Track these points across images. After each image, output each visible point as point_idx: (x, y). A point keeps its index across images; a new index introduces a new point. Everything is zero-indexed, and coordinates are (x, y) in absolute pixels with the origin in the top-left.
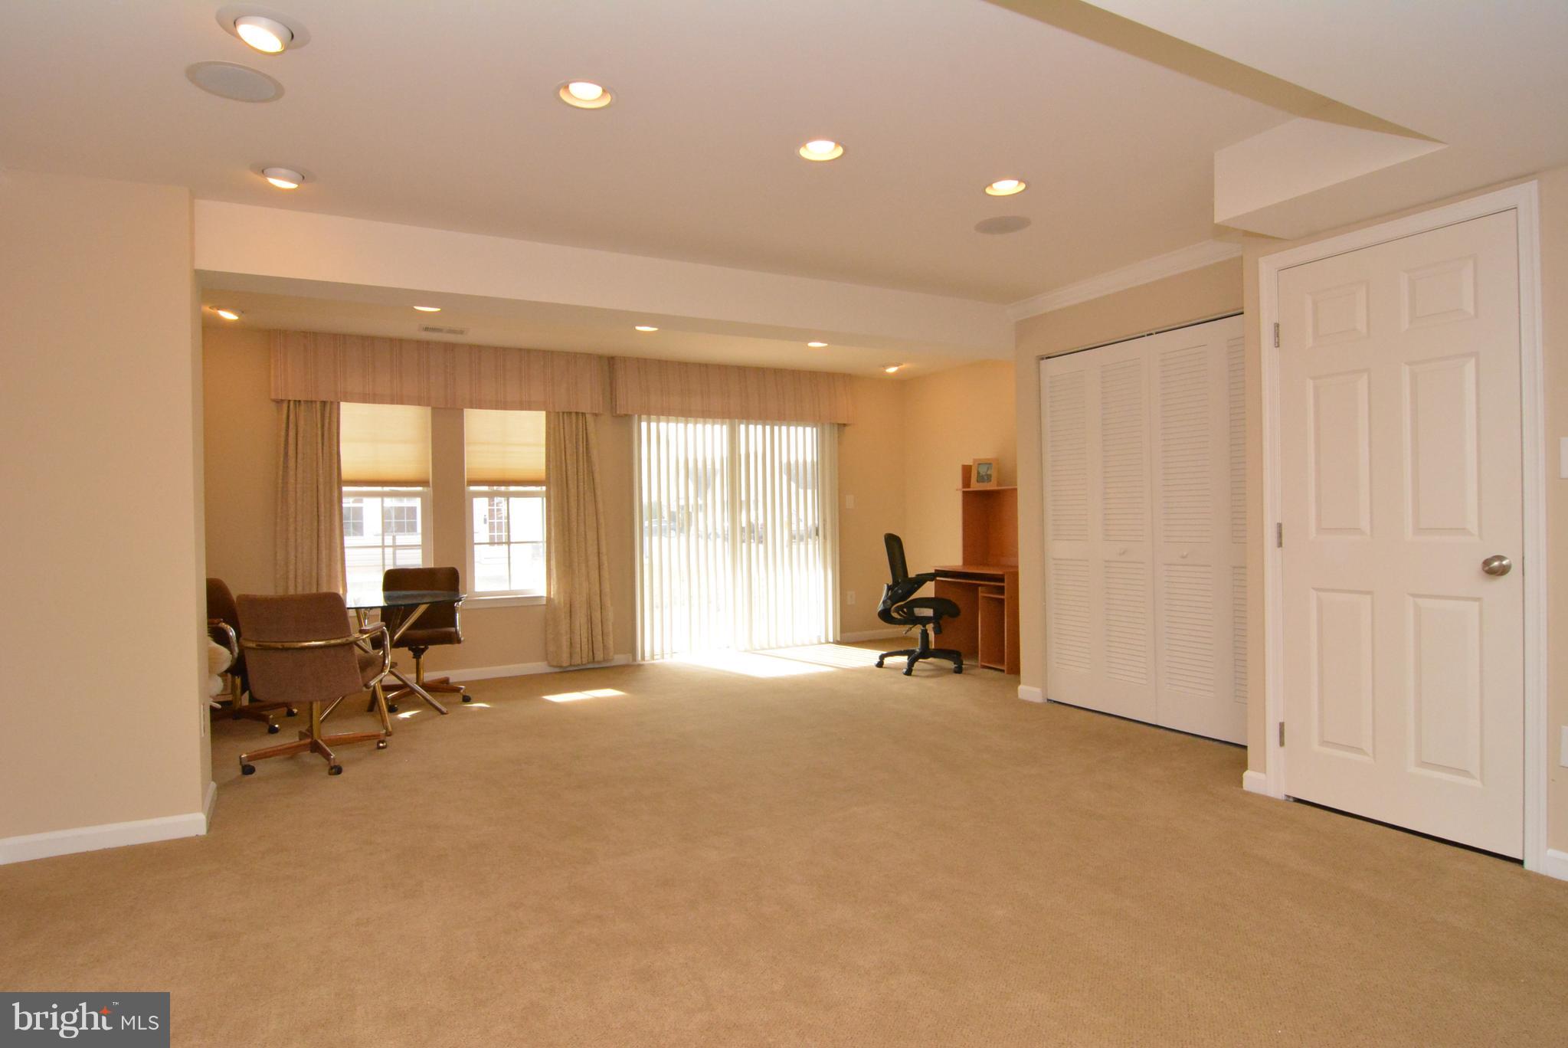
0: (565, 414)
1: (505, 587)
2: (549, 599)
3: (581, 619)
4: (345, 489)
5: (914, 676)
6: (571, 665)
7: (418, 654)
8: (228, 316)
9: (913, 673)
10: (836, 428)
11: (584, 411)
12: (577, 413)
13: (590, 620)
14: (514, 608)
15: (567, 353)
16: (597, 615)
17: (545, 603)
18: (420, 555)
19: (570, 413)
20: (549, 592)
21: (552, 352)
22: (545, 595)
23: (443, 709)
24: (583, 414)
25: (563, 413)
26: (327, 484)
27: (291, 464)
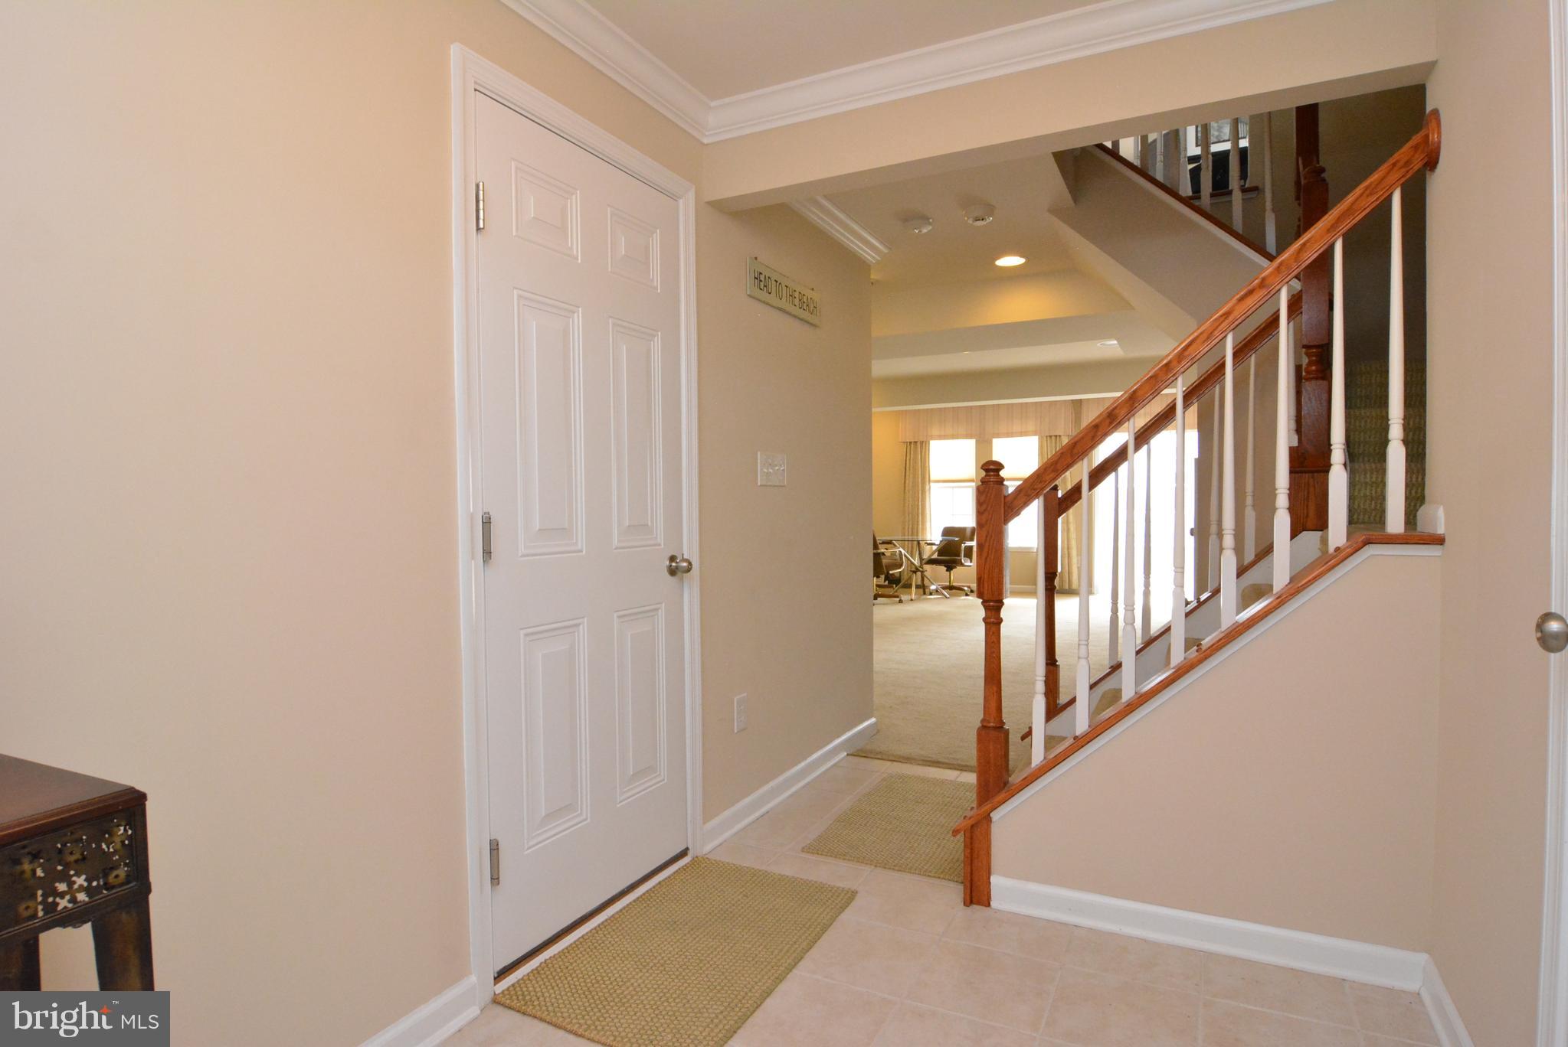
4: (932, 485)
11: (1060, 434)
12: (1056, 436)
16: (1065, 561)
18: (973, 521)
23: (948, 596)
24: (1060, 436)
25: (1047, 437)
26: (923, 483)
27: (907, 474)
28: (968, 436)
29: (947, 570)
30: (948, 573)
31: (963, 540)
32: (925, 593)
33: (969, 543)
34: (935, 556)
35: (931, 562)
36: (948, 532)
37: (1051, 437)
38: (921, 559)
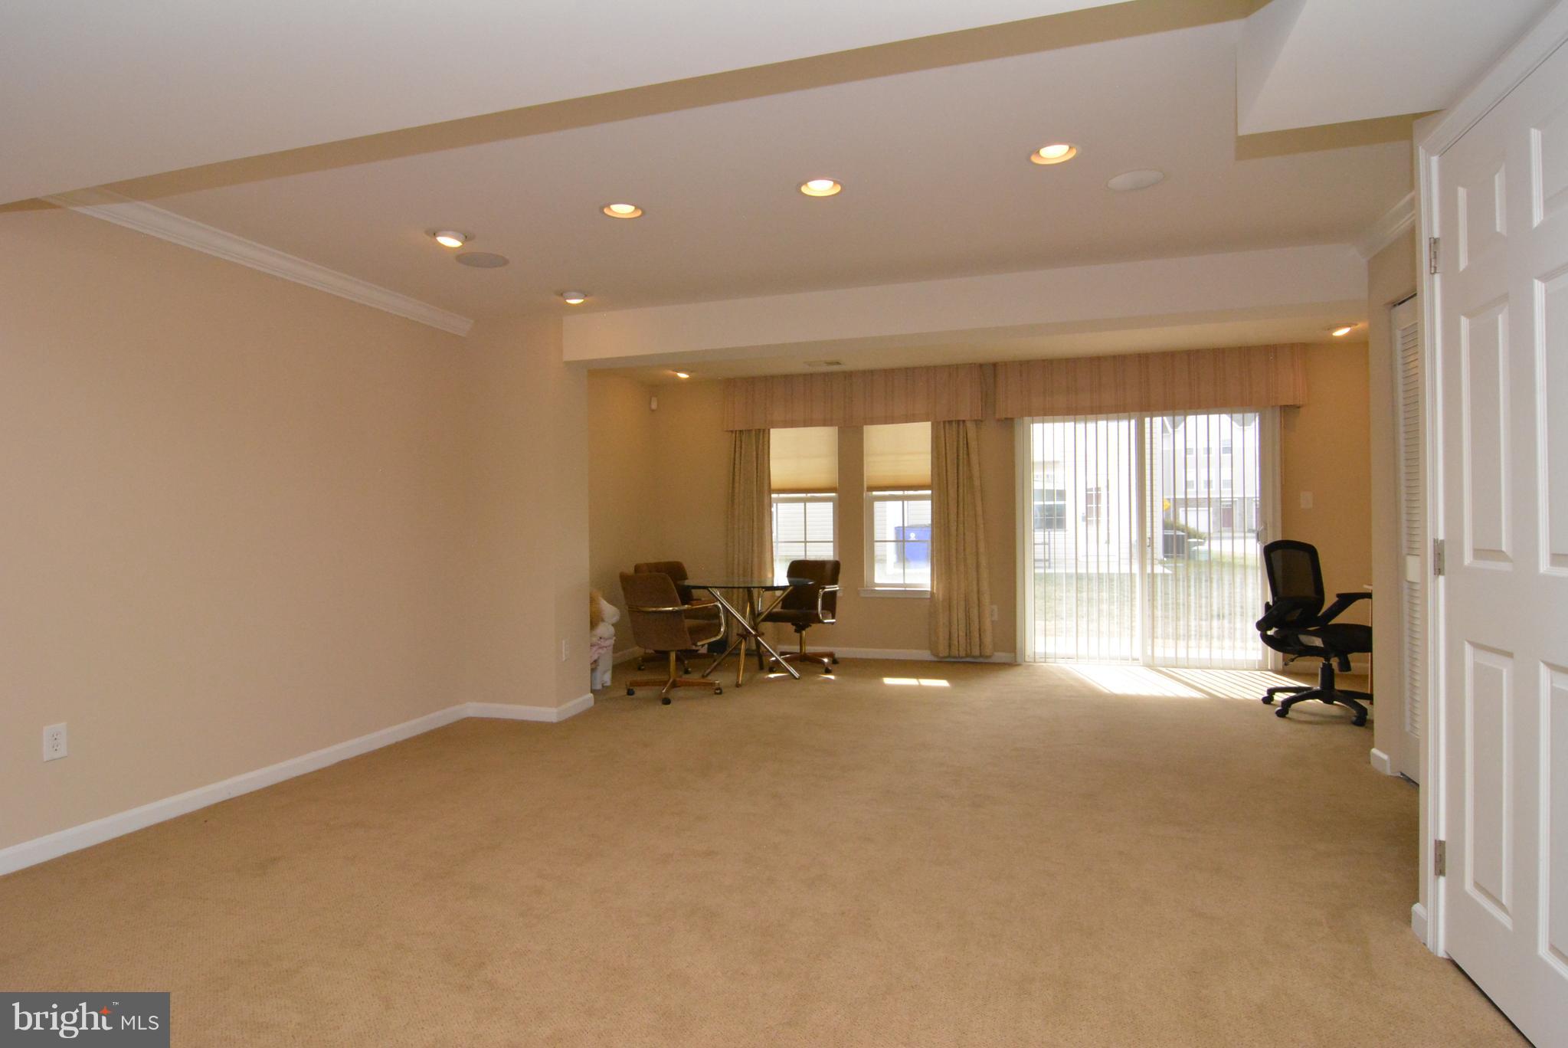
0: (947, 425)
1: (900, 581)
2: (932, 593)
3: (959, 614)
4: (774, 496)
5: (1290, 719)
6: (949, 656)
7: (799, 629)
8: (683, 376)
9: (1291, 714)
10: (1278, 413)
11: (964, 419)
12: (959, 421)
13: (968, 617)
14: (903, 600)
15: (949, 367)
16: (975, 612)
17: (929, 597)
18: (832, 548)
19: (952, 421)
20: (932, 587)
21: (935, 367)
22: (929, 589)
23: (797, 675)
24: (964, 421)
25: (944, 422)
26: (760, 492)
27: (737, 478)
28: (825, 423)
29: (796, 631)
30: (798, 634)
31: (821, 584)
32: (761, 667)
33: (829, 588)
34: (778, 609)
35: (772, 617)
36: (797, 568)
37: (950, 422)
38: (755, 615)
